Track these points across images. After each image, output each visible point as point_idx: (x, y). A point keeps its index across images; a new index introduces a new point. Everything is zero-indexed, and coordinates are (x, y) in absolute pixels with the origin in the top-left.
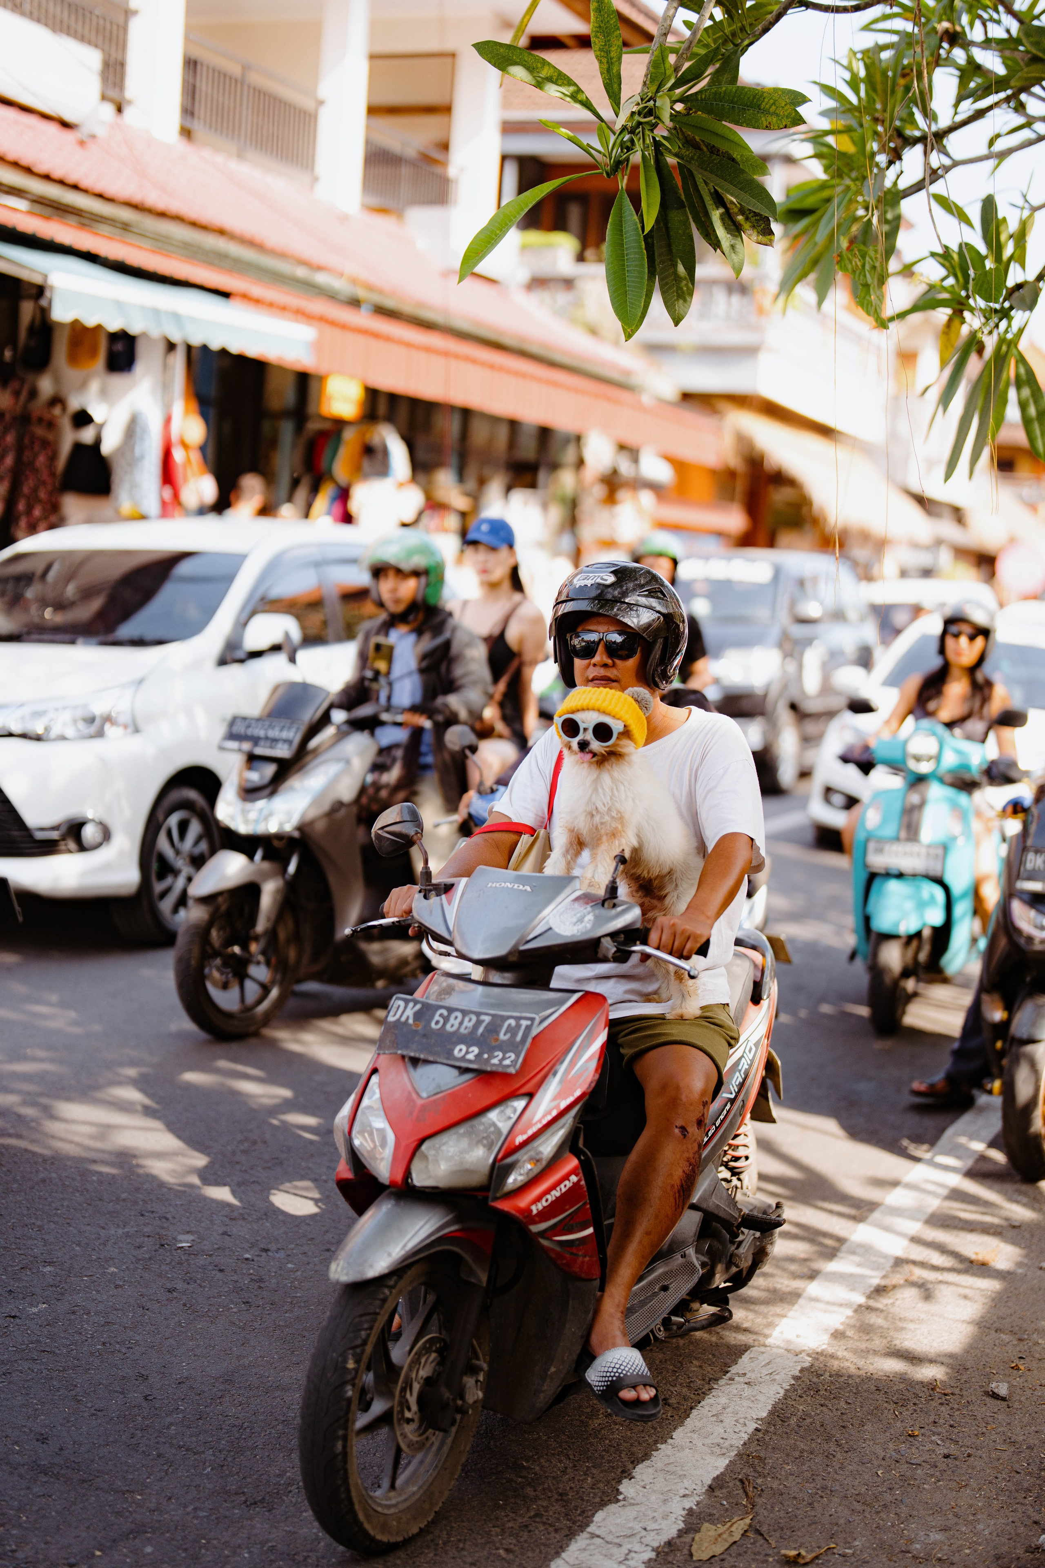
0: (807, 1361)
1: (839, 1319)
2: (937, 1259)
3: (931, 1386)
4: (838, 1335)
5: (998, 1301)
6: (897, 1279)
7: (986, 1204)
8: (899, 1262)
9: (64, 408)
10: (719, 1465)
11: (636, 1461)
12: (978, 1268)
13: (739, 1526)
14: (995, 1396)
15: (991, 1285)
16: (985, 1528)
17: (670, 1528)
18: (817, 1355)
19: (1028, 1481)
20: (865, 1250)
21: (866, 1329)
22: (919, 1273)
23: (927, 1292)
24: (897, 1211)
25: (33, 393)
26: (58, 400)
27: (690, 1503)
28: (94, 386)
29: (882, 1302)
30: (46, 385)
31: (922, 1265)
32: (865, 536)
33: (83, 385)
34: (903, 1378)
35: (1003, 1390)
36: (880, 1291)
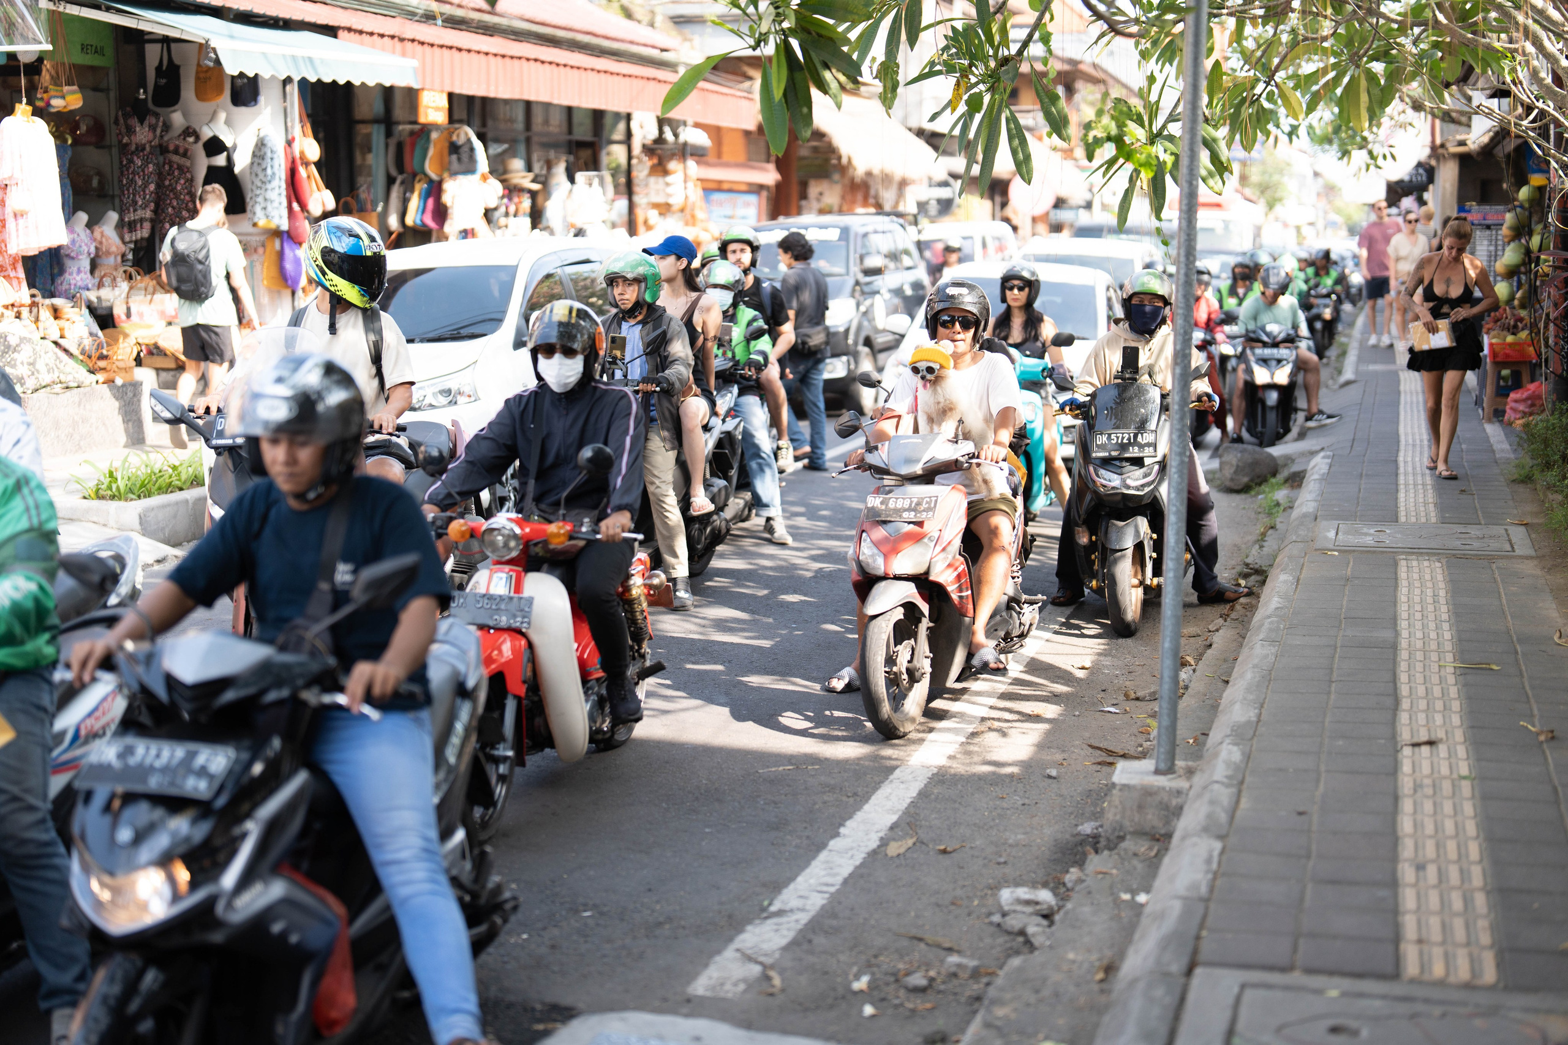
0: (935, 771)
1: (952, 749)
2: (1007, 716)
3: (1011, 776)
4: (951, 757)
5: (1048, 733)
6: (982, 728)
7: (1037, 684)
8: (983, 719)
9: (198, 138)
10: (894, 818)
11: (846, 820)
12: (1036, 718)
13: (910, 842)
14: (1050, 777)
15: (1045, 726)
16: (1047, 831)
17: (874, 844)
18: (940, 768)
19: (1070, 810)
20: (960, 716)
21: (968, 753)
22: (996, 724)
23: (1004, 734)
24: (978, 694)
25: (167, 127)
26: (190, 132)
27: (882, 834)
28: (222, 116)
29: (976, 740)
30: (177, 118)
31: (999, 720)
32: (887, 179)
33: (213, 117)
34: (994, 773)
35: (1054, 773)
36: (974, 735)
